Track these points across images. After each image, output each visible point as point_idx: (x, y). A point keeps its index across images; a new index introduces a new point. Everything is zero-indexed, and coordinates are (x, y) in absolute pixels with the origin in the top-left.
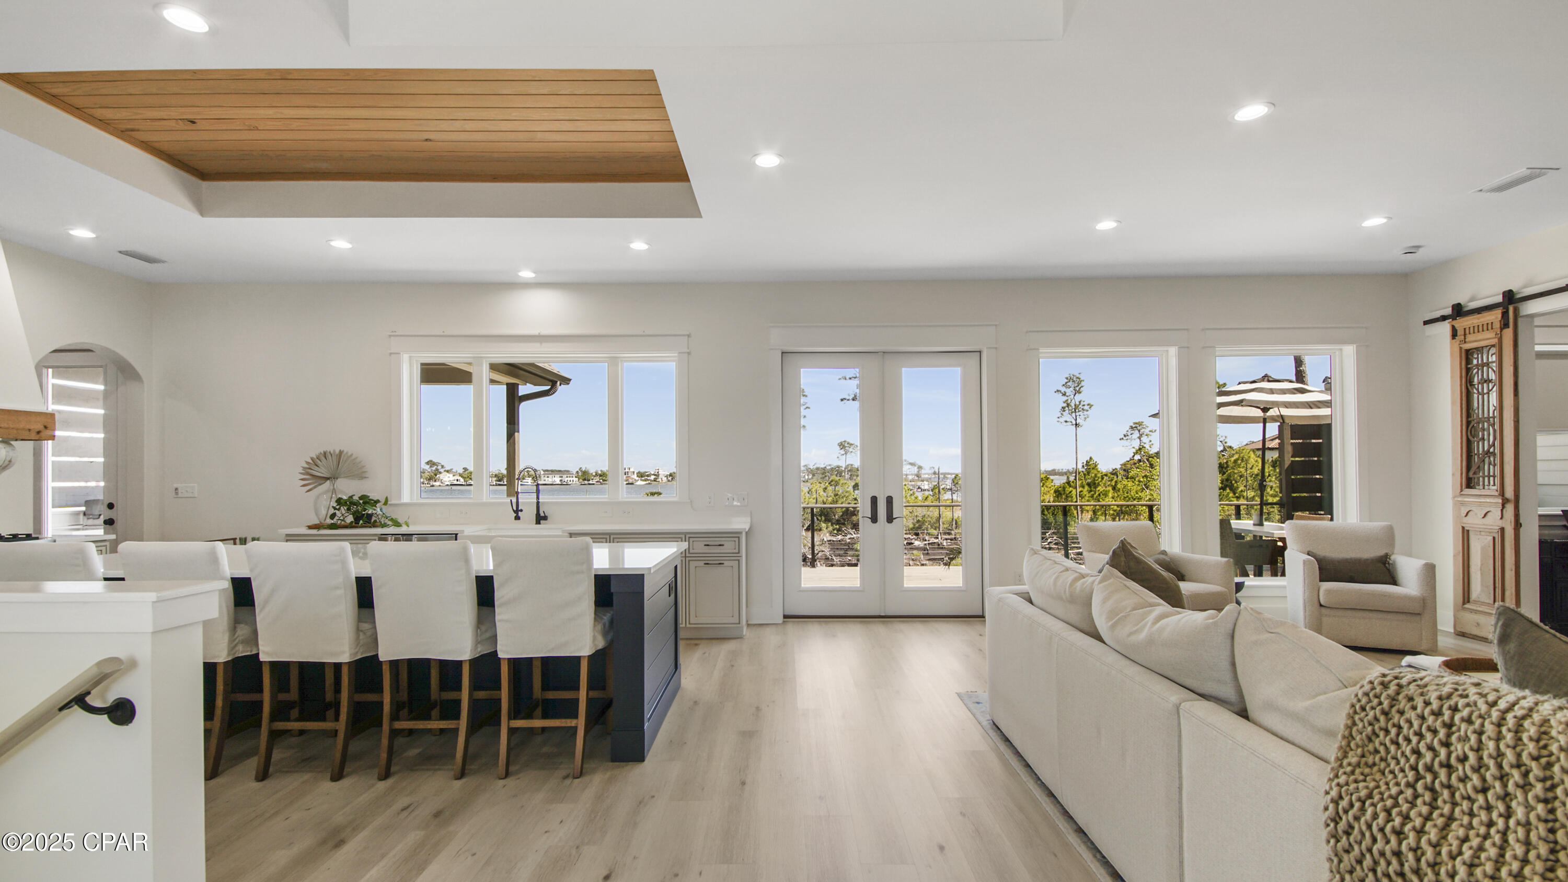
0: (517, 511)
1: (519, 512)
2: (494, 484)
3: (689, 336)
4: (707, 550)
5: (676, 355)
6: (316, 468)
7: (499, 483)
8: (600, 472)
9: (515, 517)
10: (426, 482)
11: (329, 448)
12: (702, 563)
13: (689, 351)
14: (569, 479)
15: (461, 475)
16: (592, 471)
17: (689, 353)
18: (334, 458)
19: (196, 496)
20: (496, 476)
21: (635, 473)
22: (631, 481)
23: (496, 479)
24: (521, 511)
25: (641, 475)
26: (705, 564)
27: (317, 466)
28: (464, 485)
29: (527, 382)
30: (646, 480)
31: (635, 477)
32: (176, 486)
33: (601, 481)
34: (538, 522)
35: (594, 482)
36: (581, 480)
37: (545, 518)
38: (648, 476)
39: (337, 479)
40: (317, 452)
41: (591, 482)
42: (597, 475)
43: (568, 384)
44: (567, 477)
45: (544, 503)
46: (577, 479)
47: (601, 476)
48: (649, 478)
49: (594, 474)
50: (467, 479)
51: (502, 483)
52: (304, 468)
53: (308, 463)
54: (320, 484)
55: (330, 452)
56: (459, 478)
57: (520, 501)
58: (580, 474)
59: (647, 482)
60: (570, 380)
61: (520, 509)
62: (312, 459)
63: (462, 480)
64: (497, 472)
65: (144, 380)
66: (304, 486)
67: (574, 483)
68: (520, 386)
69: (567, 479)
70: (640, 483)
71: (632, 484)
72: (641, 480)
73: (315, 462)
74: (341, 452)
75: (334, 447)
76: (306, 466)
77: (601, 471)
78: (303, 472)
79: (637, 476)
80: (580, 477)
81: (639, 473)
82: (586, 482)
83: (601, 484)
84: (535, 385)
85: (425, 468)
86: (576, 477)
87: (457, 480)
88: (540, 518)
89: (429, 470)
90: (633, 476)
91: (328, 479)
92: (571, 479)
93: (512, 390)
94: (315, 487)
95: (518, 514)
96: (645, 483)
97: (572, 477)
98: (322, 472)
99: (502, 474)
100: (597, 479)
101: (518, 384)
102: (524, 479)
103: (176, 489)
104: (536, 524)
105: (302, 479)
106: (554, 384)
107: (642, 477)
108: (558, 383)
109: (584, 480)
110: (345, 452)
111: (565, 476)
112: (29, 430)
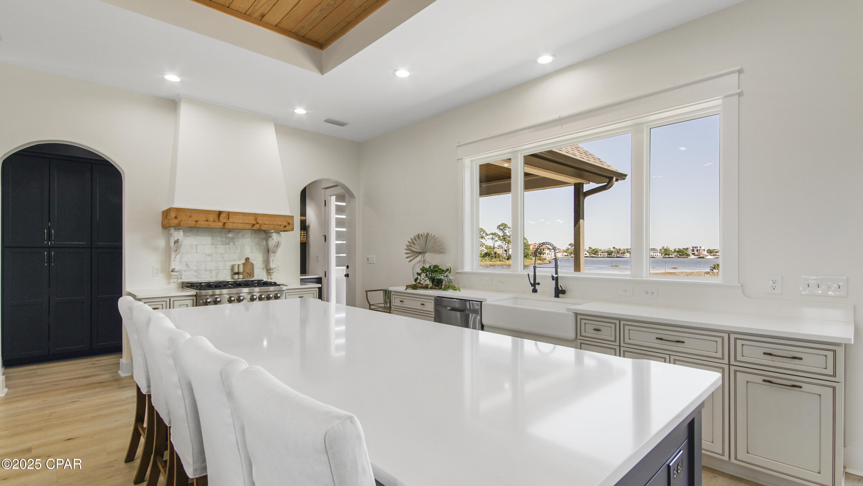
0: (534, 284)
1: (537, 286)
2: (606, 256)
3: (740, 72)
4: (768, 361)
5: (720, 102)
6: (414, 246)
7: (609, 256)
8: (677, 250)
9: (533, 290)
10: (569, 255)
11: (421, 232)
12: (759, 379)
13: (740, 91)
14: (655, 254)
15: (587, 252)
16: (672, 249)
17: (740, 95)
18: (424, 238)
19: (375, 263)
20: (607, 252)
21: (706, 251)
22: (701, 256)
23: (607, 254)
24: (539, 284)
25: (710, 252)
26: (764, 381)
27: (414, 244)
28: (589, 257)
29: (590, 181)
30: (714, 255)
31: (705, 253)
32: (368, 256)
33: (678, 255)
34: (557, 296)
35: (673, 256)
36: (663, 255)
37: (563, 292)
38: (716, 252)
39: (426, 253)
40: (414, 235)
41: (670, 256)
42: (675, 251)
43: (624, 179)
44: (653, 253)
45: (563, 278)
46: (660, 254)
47: (678, 252)
48: (717, 254)
49: (673, 251)
50: (591, 254)
51: (611, 256)
52: (407, 246)
53: (409, 242)
54: (417, 257)
55: (421, 235)
56: (586, 253)
57: (537, 274)
58: (663, 251)
59: (716, 257)
60: (626, 175)
61: (537, 282)
62: (411, 239)
63: (588, 254)
64: (608, 250)
65: (356, 197)
66: (407, 258)
67: (658, 256)
68: (584, 185)
69: (653, 254)
70: (709, 257)
71: (703, 258)
72: (710, 255)
73: (412, 242)
74: (428, 234)
75: (423, 231)
76: (408, 244)
77: (679, 249)
78: (407, 248)
79: (707, 253)
80: (662, 253)
81: (709, 250)
82: (667, 256)
83: (678, 258)
84: (597, 183)
85: (569, 247)
86: (659, 253)
87: (586, 254)
88: (559, 292)
89: (571, 249)
90: (703, 253)
91: (420, 253)
92: (656, 254)
93: (578, 188)
94: (413, 259)
95: (535, 287)
96: (714, 257)
97: (657, 253)
98: (417, 248)
99: (611, 251)
100: (676, 254)
101: (583, 184)
102: (624, 254)
103: (368, 258)
104: (555, 297)
105: (406, 253)
106: (611, 179)
107: (711, 253)
108: (614, 179)
109: (666, 254)
110: (430, 234)
111: (652, 252)
112: (280, 225)
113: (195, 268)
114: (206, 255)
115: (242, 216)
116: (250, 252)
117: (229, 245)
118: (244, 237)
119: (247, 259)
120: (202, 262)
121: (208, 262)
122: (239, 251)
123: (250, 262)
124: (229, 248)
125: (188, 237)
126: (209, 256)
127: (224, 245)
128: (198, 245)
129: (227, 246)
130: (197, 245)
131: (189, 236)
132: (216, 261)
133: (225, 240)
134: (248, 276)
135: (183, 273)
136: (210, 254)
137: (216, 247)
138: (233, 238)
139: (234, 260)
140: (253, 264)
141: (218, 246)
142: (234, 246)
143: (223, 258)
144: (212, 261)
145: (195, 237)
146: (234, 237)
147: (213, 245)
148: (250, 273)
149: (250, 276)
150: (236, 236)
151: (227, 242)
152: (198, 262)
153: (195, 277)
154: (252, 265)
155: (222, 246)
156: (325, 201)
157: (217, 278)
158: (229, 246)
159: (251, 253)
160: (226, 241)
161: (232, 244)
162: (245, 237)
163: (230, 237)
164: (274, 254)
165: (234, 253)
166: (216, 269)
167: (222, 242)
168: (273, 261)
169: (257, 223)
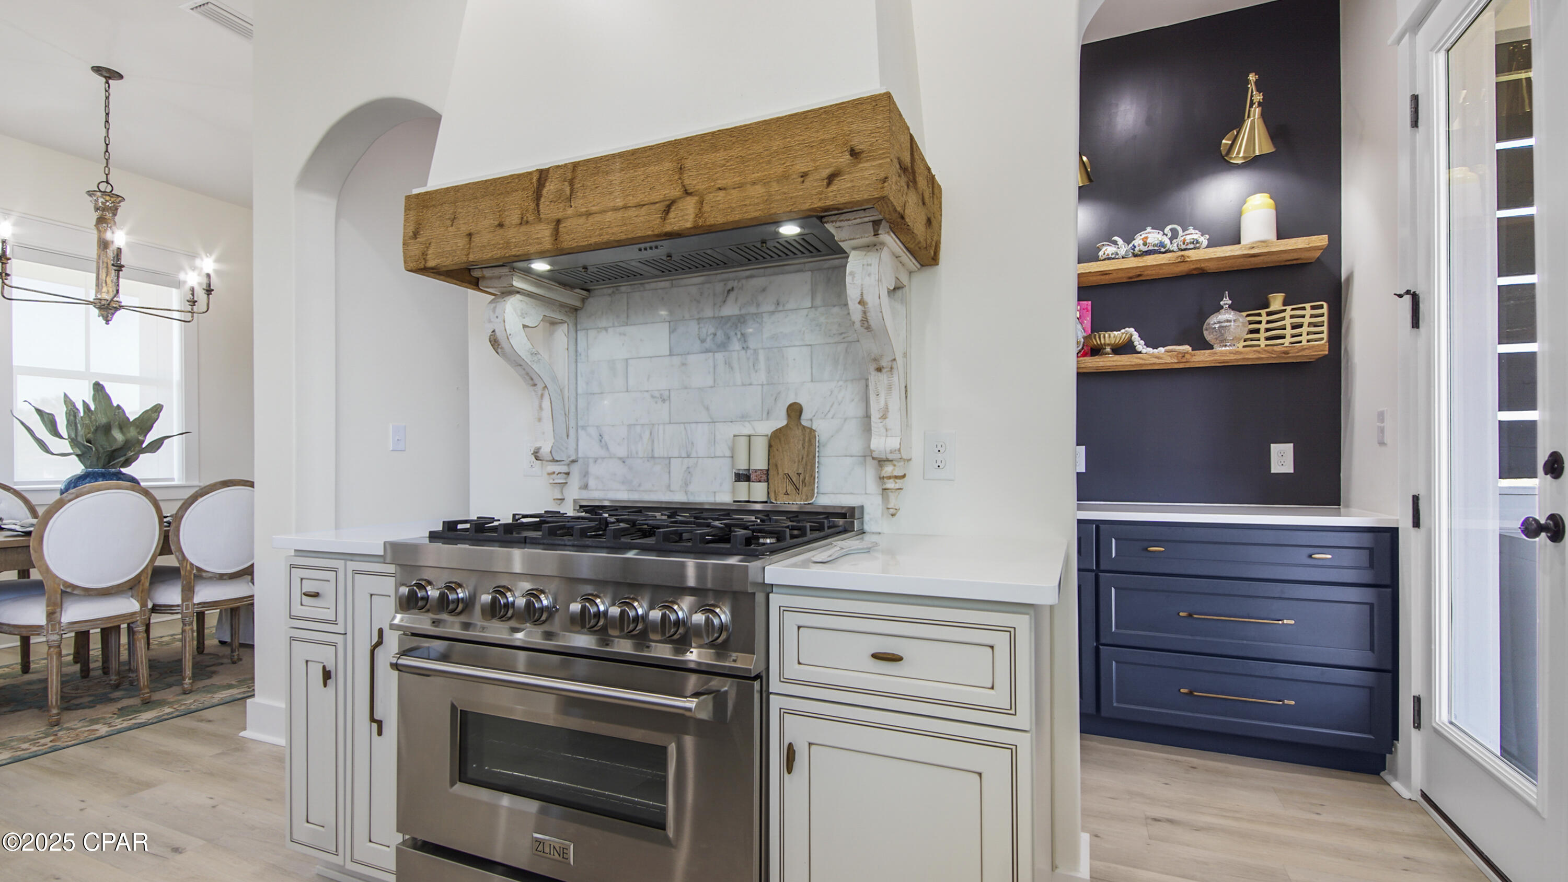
112: (804, 175)
113: (622, 452)
114: (653, 397)
115: (622, 170)
116: (810, 380)
117: (726, 351)
118: (780, 308)
119: (795, 411)
120: (643, 425)
121: (659, 424)
122: (762, 377)
123: (804, 423)
124: (728, 364)
125: (604, 332)
126: (664, 401)
127: (711, 354)
128: (630, 361)
129: (720, 356)
130: (627, 360)
131: (606, 329)
132: (684, 423)
133: (712, 330)
134: (790, 488)
135: (594, 469)
136: (667, 393)
137: (684, 364)
138: (741, 320)
139: (744, 418)
140: (812, 431)
141: (692, 358)
142: (743, 352)
143: (707, 409)
144: (670, 423)
145: (622, 329)
146: (743, 312)
147: (675, 357)
148: (799, 474)
149: (797, 489)
150: (753, 310)
151: (720, 336)
152: (630, 426)
153: (623, 483)
154: (809, 435)
155: (703, 356)
156: (1415, 99)
157: (686, 492)
158: (726, 353)
159: (812, 381)
160: (715, 335)
161: (736, 345)
162: (788, 306)
163: (729, 318)
164: (883, 377)
165: (743, 385)
166: (684, 455)
167: (703, 341)
168: (884, 417)
169: (687, 193)
